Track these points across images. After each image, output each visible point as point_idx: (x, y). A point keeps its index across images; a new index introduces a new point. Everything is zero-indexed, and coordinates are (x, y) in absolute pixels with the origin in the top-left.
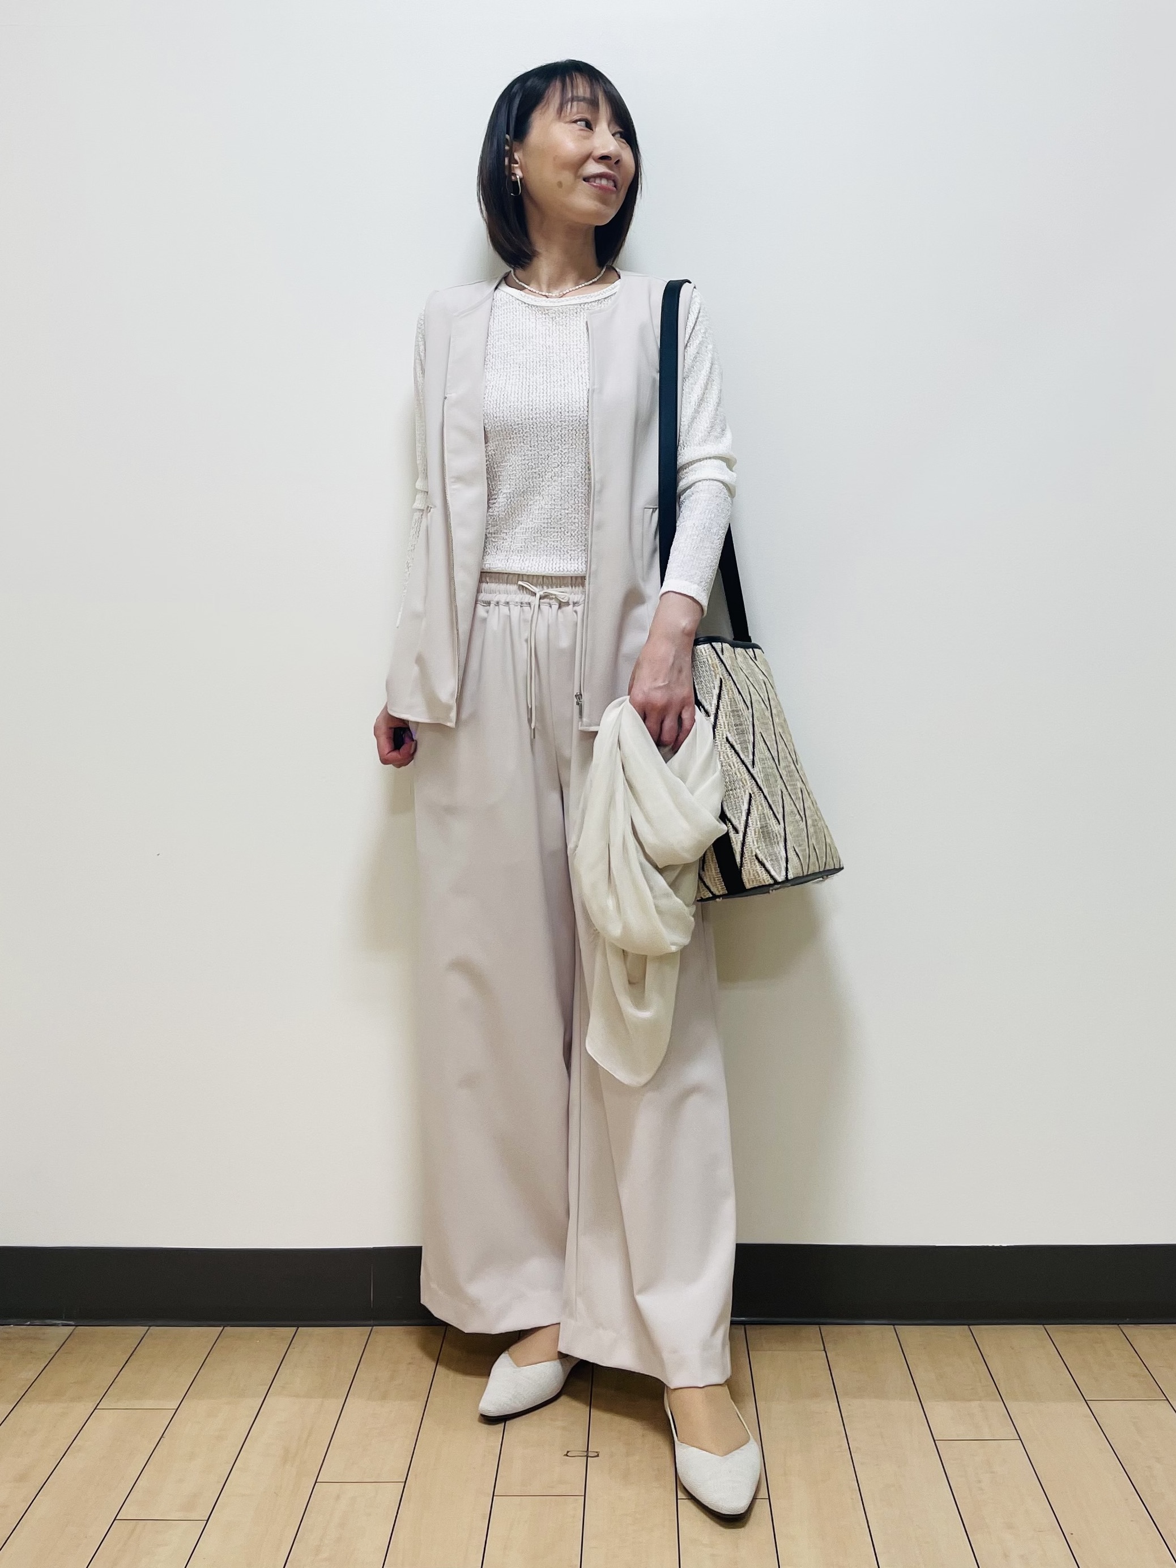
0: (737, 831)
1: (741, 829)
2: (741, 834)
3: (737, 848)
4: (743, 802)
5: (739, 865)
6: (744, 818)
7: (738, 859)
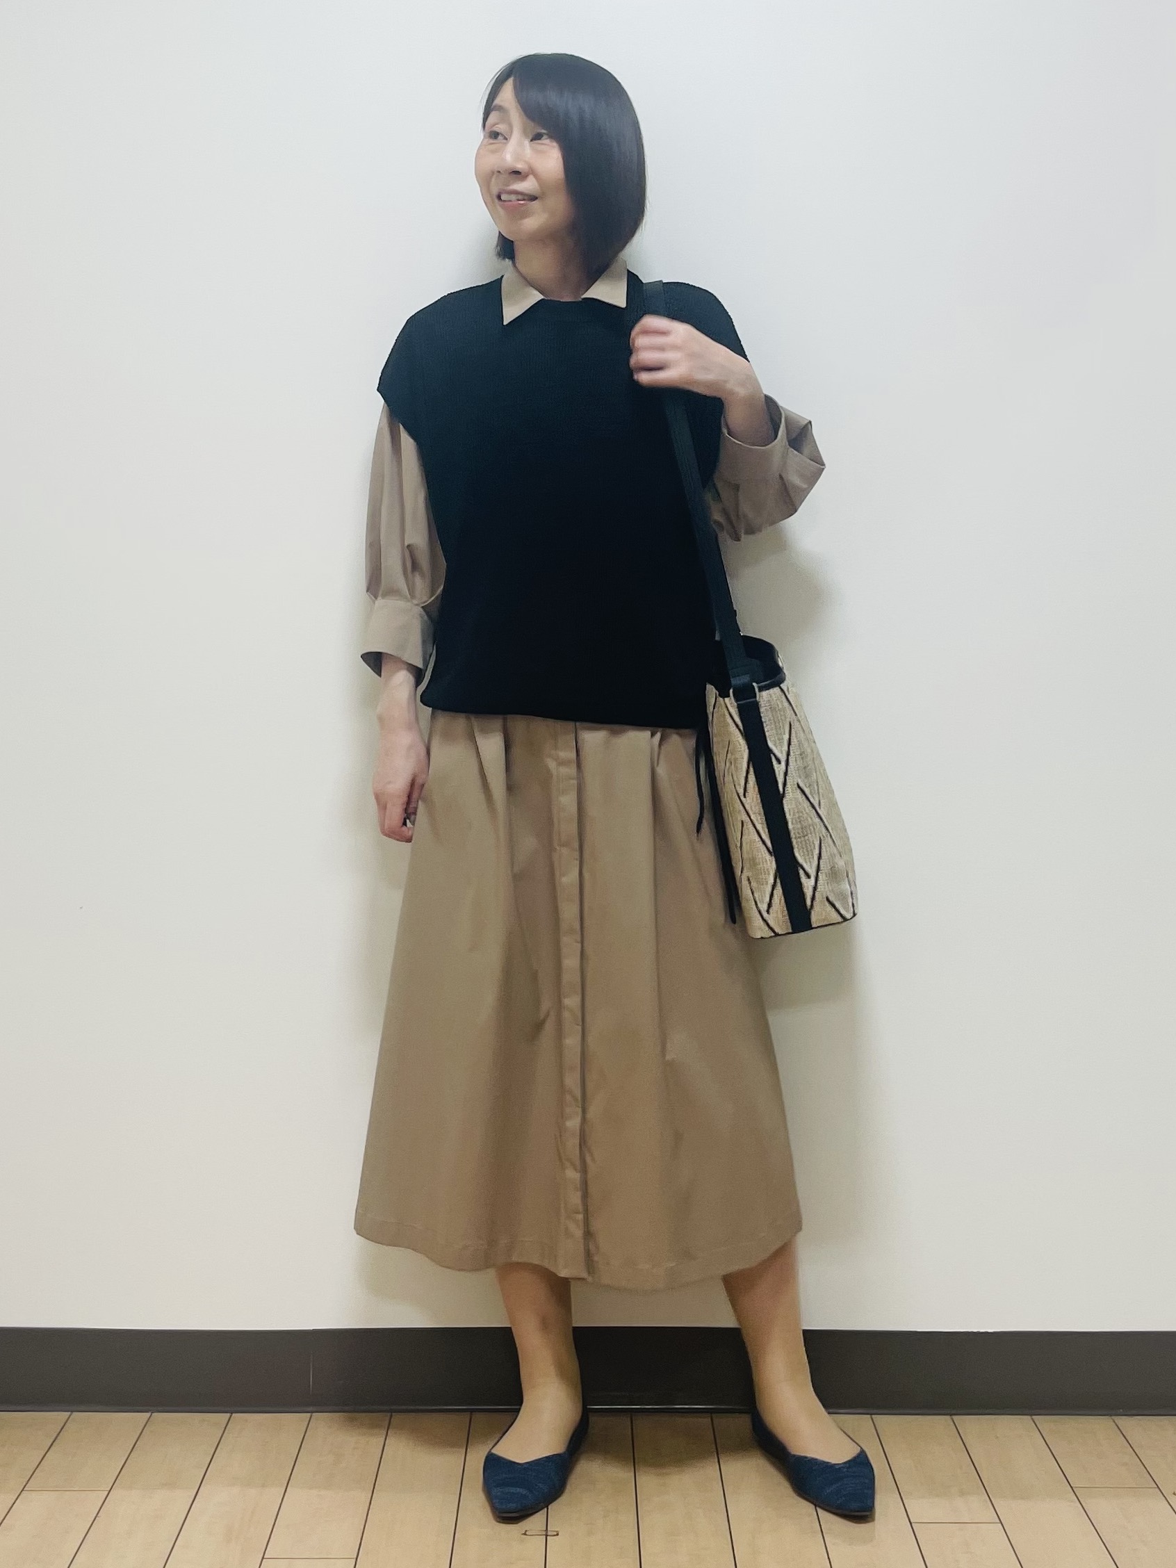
0: (808, 876)
1: (813, 874)
2: (813, 879)
3: (808, 893)
4: (814, 846)
5: (809, 907)
6: (816, 862)
7: (808, 902)
